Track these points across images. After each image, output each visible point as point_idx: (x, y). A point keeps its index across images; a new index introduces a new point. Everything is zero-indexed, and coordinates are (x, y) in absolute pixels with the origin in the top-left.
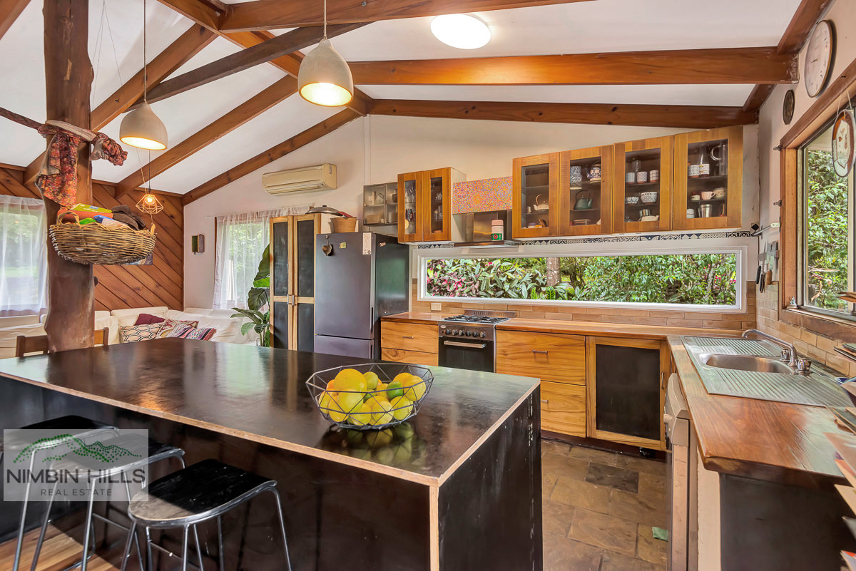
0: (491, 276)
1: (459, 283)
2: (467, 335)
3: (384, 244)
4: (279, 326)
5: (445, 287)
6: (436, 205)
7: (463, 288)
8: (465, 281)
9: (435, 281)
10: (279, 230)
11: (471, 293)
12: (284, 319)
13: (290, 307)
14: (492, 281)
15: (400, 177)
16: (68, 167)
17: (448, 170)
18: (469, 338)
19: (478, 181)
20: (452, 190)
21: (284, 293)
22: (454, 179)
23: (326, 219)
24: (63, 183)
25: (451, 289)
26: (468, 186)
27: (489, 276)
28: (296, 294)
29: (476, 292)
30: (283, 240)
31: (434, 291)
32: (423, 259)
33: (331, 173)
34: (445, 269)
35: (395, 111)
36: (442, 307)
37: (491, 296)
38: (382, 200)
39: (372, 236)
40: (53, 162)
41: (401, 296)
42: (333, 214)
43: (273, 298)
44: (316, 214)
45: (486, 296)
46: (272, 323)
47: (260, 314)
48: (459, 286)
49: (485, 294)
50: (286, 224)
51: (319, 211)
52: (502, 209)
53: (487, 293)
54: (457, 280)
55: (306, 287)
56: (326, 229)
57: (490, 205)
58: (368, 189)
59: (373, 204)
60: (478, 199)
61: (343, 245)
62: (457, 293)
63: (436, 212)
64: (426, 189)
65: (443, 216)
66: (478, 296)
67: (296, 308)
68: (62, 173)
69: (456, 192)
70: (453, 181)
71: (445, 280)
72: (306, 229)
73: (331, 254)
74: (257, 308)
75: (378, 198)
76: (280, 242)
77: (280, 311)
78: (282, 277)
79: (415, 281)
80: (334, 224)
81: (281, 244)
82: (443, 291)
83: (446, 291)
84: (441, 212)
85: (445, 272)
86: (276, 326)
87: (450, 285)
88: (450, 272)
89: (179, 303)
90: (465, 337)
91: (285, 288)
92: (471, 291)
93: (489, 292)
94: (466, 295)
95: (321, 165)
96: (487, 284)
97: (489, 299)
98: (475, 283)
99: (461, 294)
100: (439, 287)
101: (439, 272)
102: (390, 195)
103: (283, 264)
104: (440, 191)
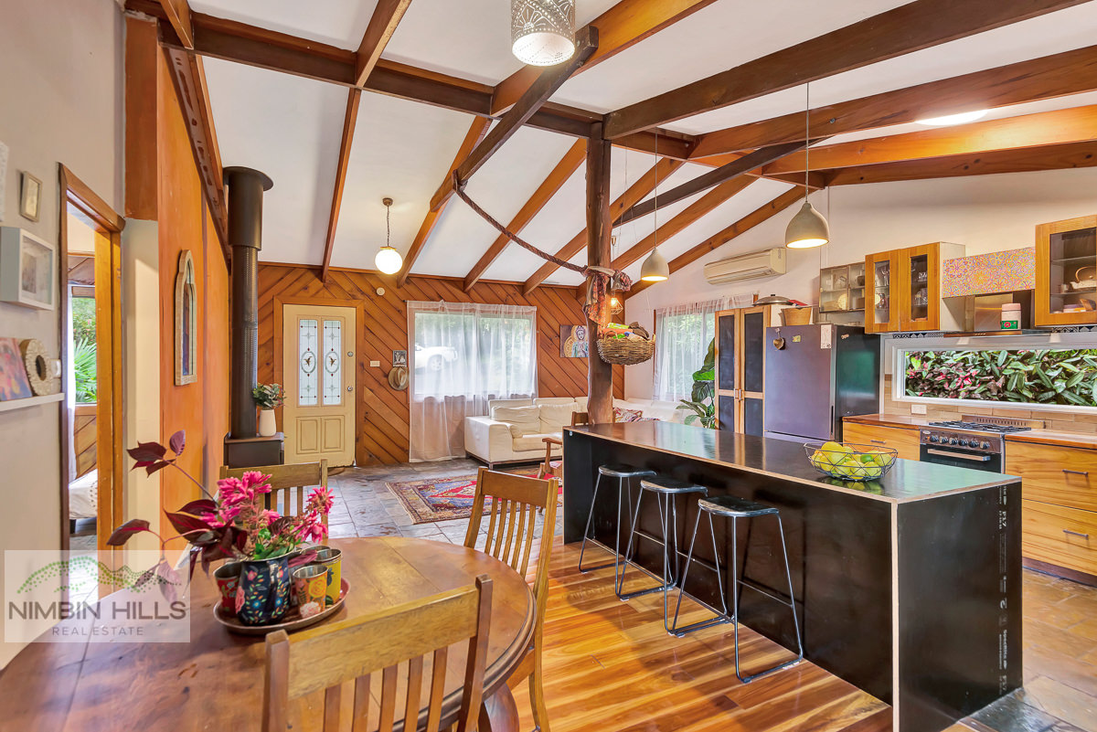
0: (1031, 368)
1: (966, 378)
2: (960, 443)
3: (847, 336)
4: (725, 420)
5: (942, 384)
6: (919, 287)
7: (974, 385)
8: (977, 375)
9: (924, 374)
10: (725, 324)
11: (988, 393)
12: (731, 414)
13: (736, 401)
14: (1031, 376)
15: (869, 258)
16: (602, 297)
17: (935, 246)
18: (965, 448)
19: (982, 256)
20: (942, 269)
21: (731, 387)
22: (944, 256)
23: (776, 310)
24: (599, 309)
25: (953, 386)
26: (966, 263)
27: (1024, 368)
28: (743, 389)
29: (999, 392)
30: (729, 334)
31: (922, 389)
32: (899, 351)
33: (780, 257)
34: (943, 357)
35: (862, 178)
36: (928, 410)
37: (1028, 400)
38: (844, 283)
39: (833, 328)
40: (594, 296)
41: (869, 395)
42: (782, 304)
43: (719, 392)
44: (766, 306)
45: (1019, 400)
46: (717, 415)
47: (704, 407)
48: (966, 382)
49: (1016, 396)
50: (733, 317)
51: (768, 303)
52: (1019, 289)
53: (1021, 394)
54: (962, 374)
55: (754, 382)
56: (776, 321)
57: (1000, 285)
58: (825, 271)
59: (831, 289)
60: (981, 278)
61: (797, 339)
62: (963, 392)
63: (918, 296)
64: (905, 269)
65: (928, 301)
66: (1004, 399)
67: (743, 403)
68: (599, 302)
69: (948, 270)
70: (942, 258)
71: (940, 374)
72: (754, 323)
73: (783, 348)
74: (700, 401)
75: (839, 282)
76: (726, 335)
77: (726, 404)
78: (727, 370)
79: (889, 378)
80: (785, 315)
81: (726, 338)
82: (936, 389)
83: (944, 390)
84: (926, 296)
85: (942, 361)
86: (722, 420)
87: (950, 382)
88: (951, 361)
89: (620, 393)
90: (957, 446)
91: (731, 382)
92: (989, 390)
93: (1026, 393)
94: (979, 396)
95: (769, 250)
96: (1020, 380)
97: (1025, 404)
98: (997, 379)
99: (970, 395)
100: (931, 383)
101: (930, 363)
102: (854, 276)
103: (728, 358)
104: (924, 270)
